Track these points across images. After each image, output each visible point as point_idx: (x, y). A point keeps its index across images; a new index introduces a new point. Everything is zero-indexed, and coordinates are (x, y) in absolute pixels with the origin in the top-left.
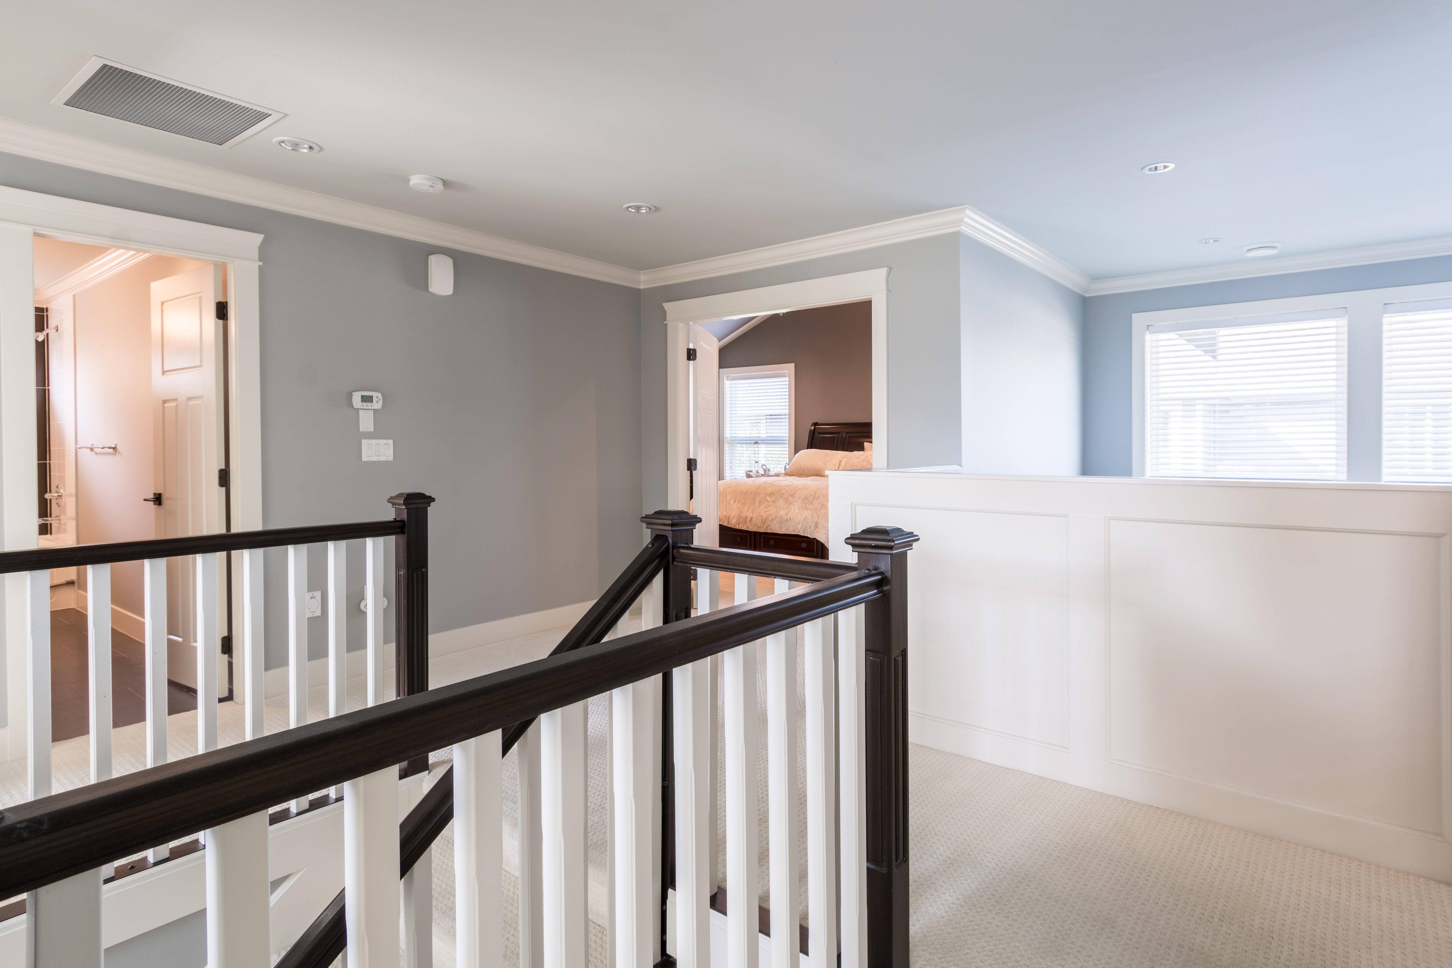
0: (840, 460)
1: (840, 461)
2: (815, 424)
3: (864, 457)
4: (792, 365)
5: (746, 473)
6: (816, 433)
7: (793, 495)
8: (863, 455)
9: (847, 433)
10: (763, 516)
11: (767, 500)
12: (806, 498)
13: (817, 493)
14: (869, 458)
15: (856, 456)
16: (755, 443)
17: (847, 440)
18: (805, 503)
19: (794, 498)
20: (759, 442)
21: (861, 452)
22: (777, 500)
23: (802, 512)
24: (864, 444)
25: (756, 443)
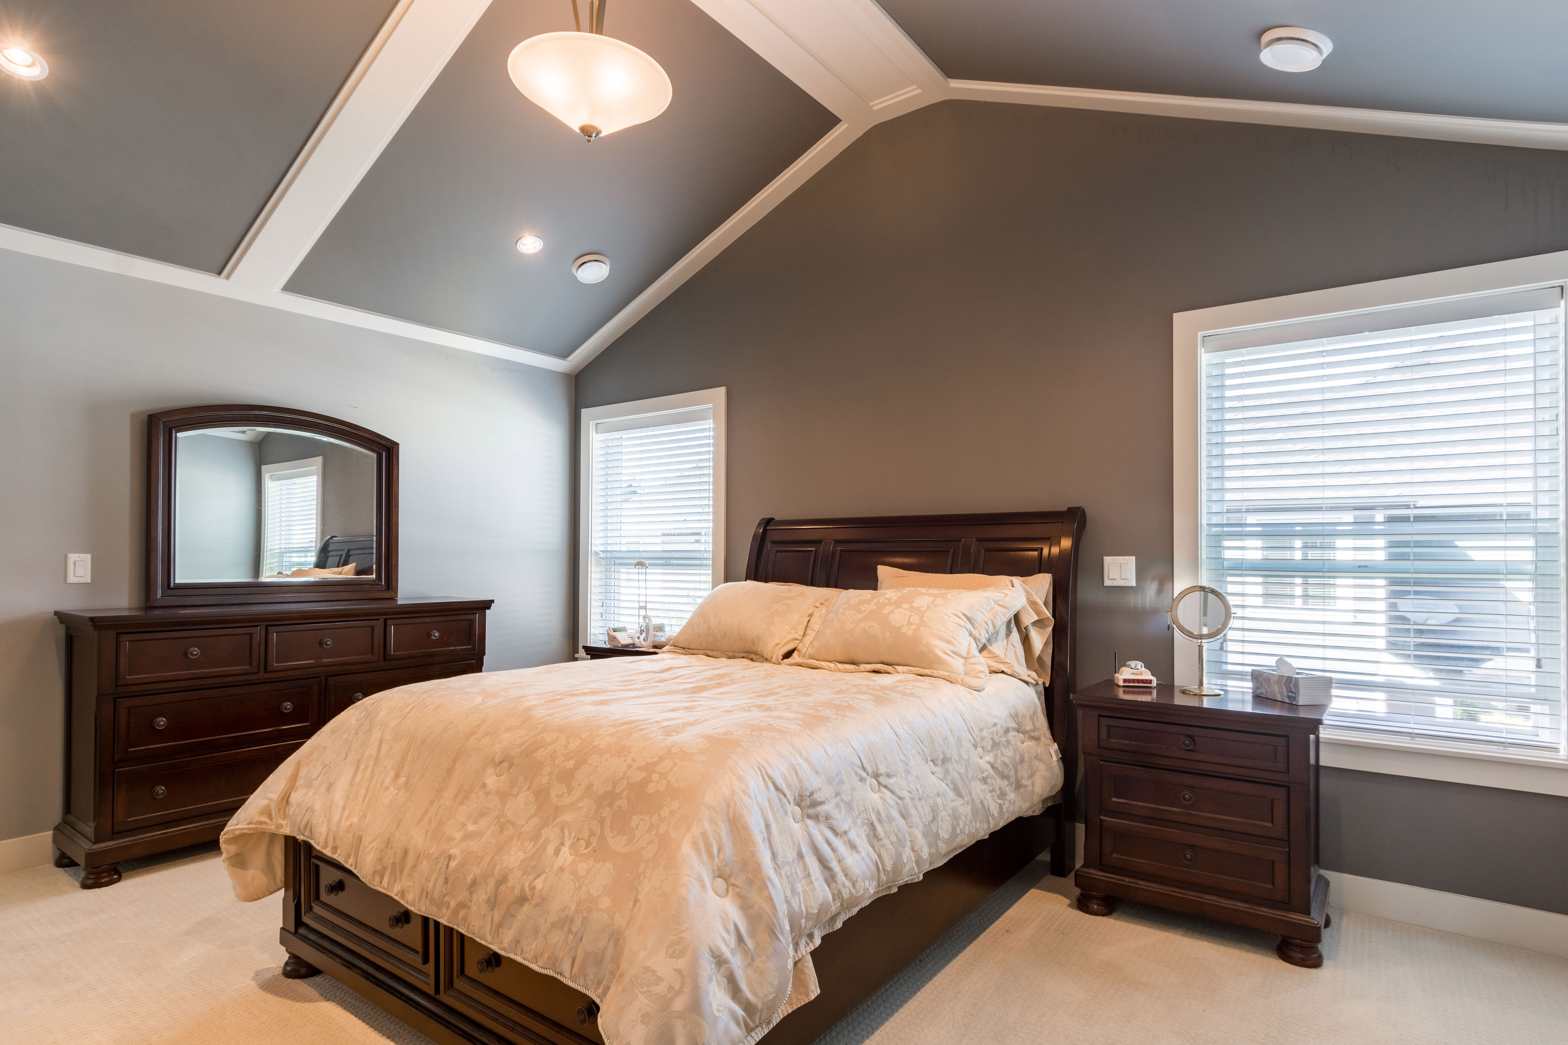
0: (810, 612)
1: (811, 615)
2: (768, 522)
3: (872, 606)
4: (721, 392)
5: (608, 634)
6: (767, 542)
7: (567, 777)
8: (868, 602)
9: (837, 542)
10: (450, 858)
11: (484, 785)
12: (611, 796)
13: (655, 777)
14: (885, 611)
15: (851, 602)
16: (638, 564)
17: (837, 558)
18: (602, 821)
19: (570, 790)
20: (647, 562)
21: (867, 594)
22: (515, 792)
23: (582, 868)
24: (876, 569)
25: (640, 564)
